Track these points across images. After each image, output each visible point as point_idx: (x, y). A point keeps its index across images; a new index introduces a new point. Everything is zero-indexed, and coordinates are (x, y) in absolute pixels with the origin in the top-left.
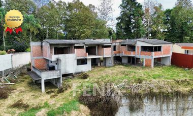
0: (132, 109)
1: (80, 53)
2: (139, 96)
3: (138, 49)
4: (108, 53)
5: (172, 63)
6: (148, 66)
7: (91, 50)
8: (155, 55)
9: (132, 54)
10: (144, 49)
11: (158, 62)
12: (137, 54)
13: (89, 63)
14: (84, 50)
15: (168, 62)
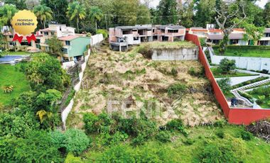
0: (158, 54)
1: (135, 34)
2: (160, 49)
3: (166, 32)
4: (150, 34)
5: (185, 39)
6: (171, 41)
7: (140, 32)
8: (176, 34)
9: (163, 34)
10: (170, 31)
11: (177, 39)
12: (166, 34)
13: (140, 39)
14: (137, 32)
15: (183, 39)
